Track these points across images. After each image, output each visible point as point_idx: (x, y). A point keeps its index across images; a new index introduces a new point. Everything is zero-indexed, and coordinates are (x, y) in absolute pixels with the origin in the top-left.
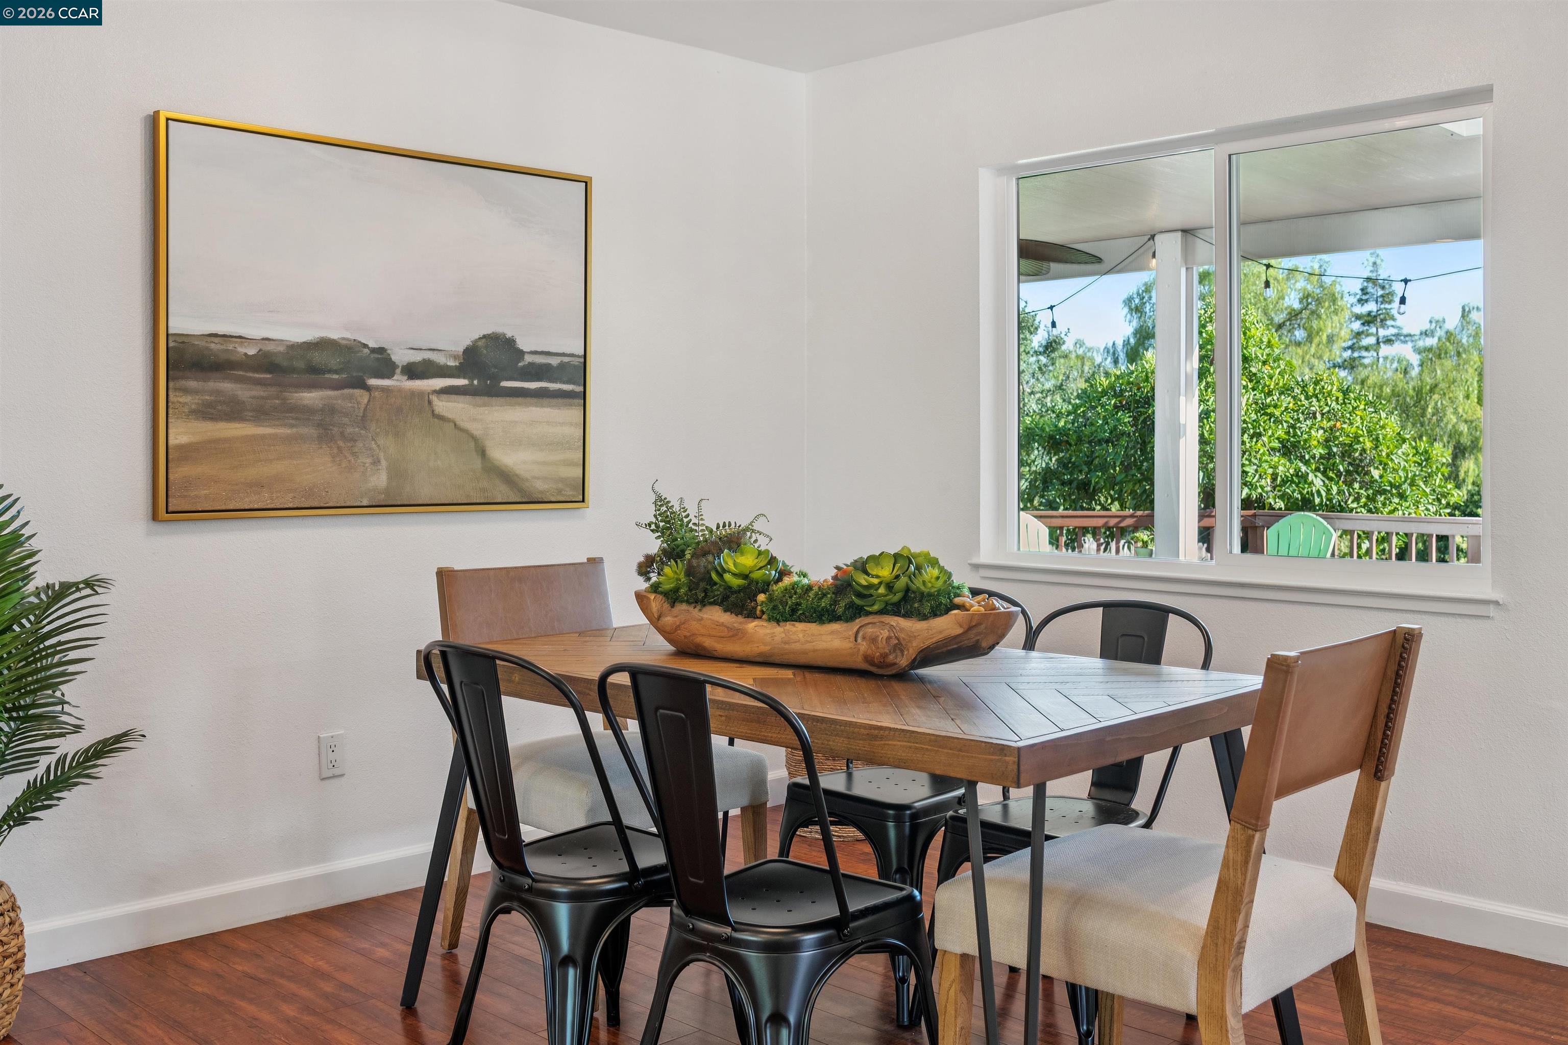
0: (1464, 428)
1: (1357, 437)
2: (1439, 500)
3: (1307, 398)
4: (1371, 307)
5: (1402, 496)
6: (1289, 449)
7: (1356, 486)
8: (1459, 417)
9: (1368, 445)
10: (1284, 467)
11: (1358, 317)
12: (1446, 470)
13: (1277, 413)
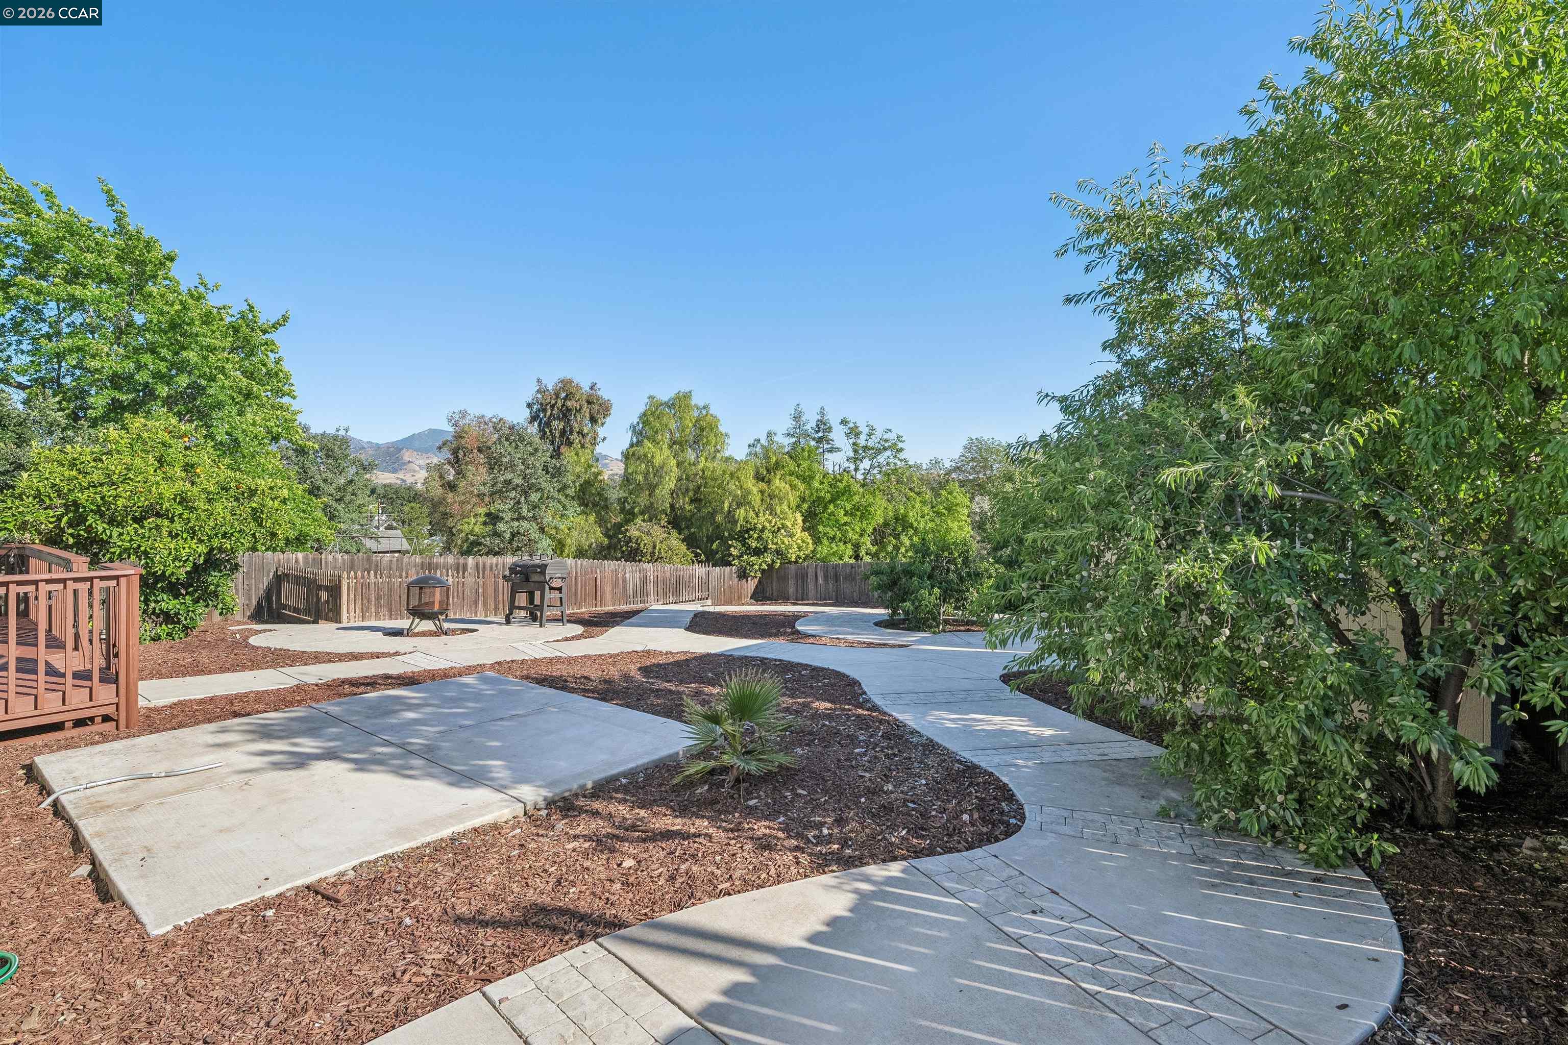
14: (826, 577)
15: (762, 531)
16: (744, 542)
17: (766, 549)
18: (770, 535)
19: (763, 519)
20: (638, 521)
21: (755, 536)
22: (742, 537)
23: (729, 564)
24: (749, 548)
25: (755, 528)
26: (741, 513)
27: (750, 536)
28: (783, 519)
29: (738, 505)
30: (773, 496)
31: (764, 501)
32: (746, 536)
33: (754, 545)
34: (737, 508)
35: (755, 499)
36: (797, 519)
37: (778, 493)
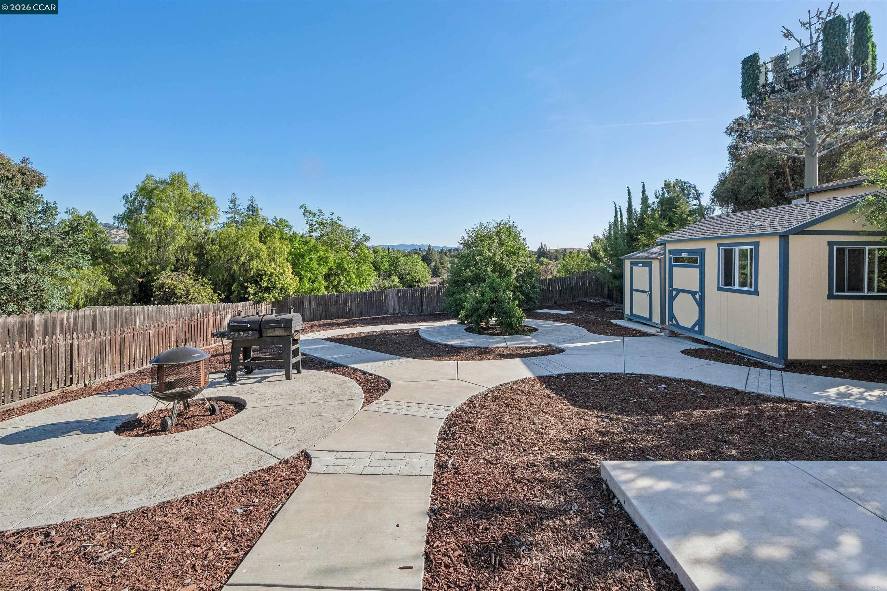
14: (318, 305)
15: (271, 275)
16: (257, 283)
17: (274, 287)
18: (277, 279)
19: (269, 269)
20: (168, 271)
21: (267, 279)
22: (257, 279)
23: (247, 300)
24: (261, 287)
25: (265, 274)
26: (254, 264)
27: (261, 280)
28: (283, 267)
29: (251, 258)
30: (274, 252)
31: (268, 255)
32: (258, 279)
33: (265, 285)
34: (250, 260)
35: (264, 254)
36: (289, 267)
37: (278, 250)
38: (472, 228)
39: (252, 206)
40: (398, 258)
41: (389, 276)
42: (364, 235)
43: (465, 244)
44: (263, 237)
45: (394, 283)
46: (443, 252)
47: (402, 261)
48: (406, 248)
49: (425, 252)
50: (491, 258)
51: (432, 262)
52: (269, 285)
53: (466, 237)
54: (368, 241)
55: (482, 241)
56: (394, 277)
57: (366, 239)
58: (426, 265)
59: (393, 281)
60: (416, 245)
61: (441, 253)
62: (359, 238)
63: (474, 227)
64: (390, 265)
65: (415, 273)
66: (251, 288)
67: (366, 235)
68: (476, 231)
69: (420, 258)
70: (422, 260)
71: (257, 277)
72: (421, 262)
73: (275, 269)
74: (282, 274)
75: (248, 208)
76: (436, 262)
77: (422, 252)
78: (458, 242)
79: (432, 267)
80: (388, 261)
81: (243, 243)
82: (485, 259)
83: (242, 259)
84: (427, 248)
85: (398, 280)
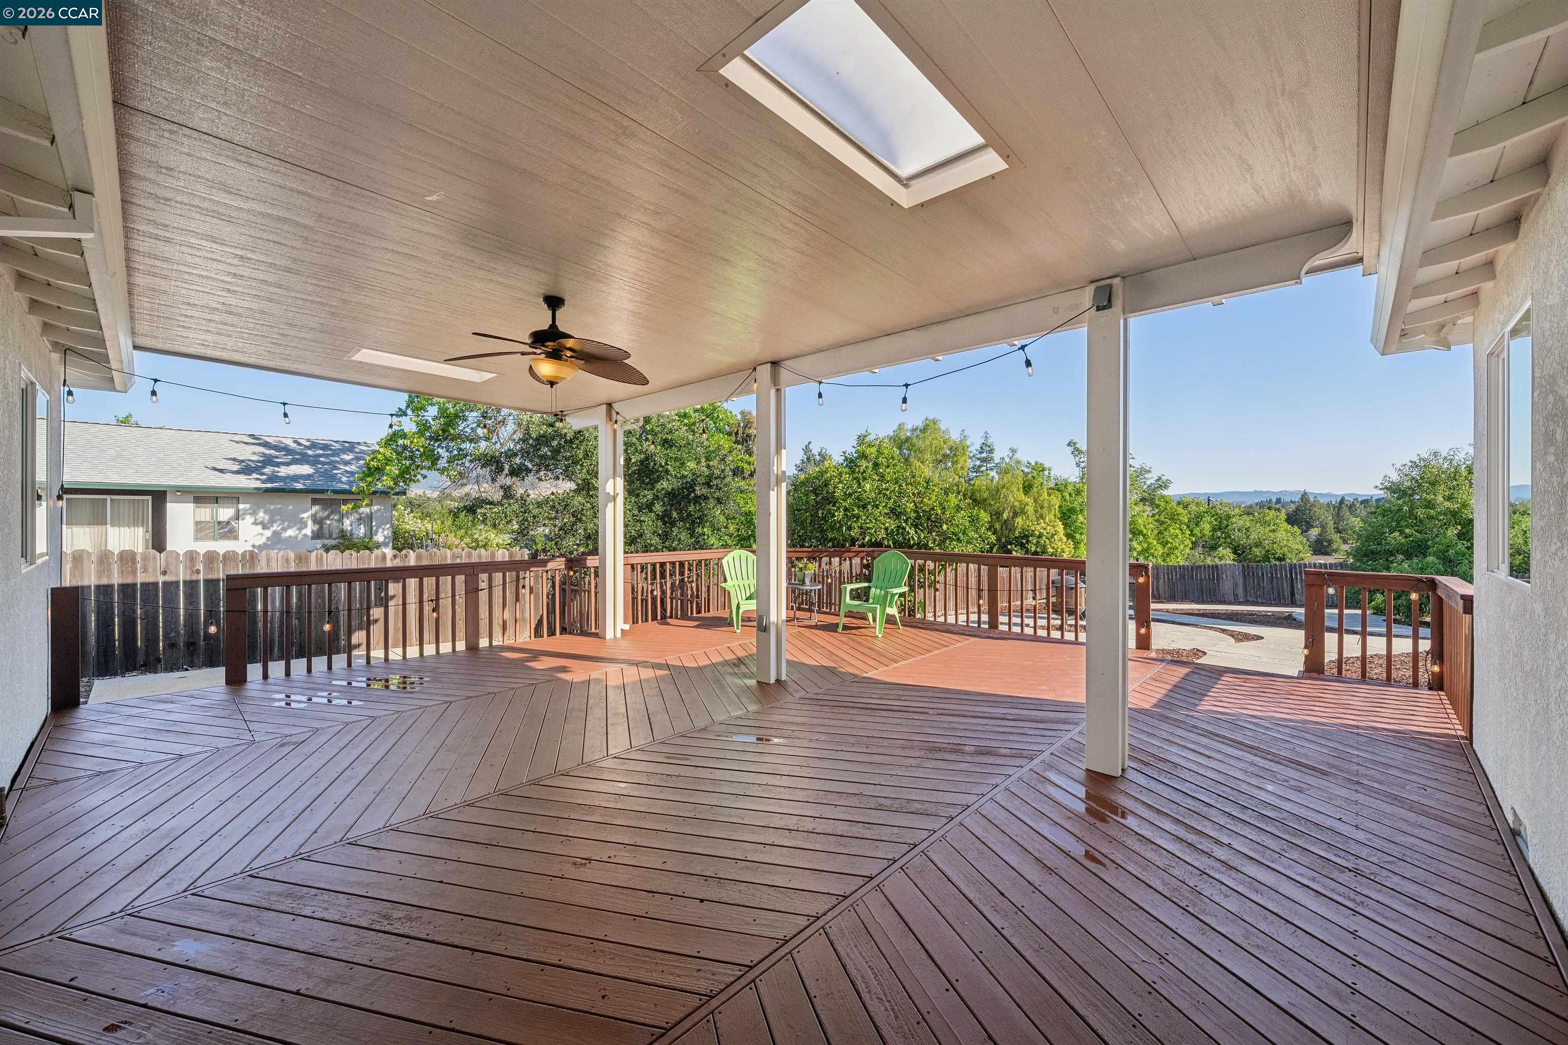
0: (1017, 504)
1: (933, 509)
2: (984, 541)
3: (907, 485)
4: (984, 455)
5: (959, 540)
6: (895, 513)
7: (934, 534)
8: (1015, 499)
9: (939, 512)
10: (891, 524)
11: (979, 459)
12: (987, 525)
13: (888, 493)
15: (1040, 537)
16: (1022, 546)
18: (1048, 542)
19: (1038, 528)
21: (1035, 541)
22: (1022, 541)
25: (1033, 535)
26: (1019, 521)
27: (1028, 542)
28: (1054, 526)
29: (1016, 514)
30: (1042, 507)
31: (1036, 511)
32: (1024, 541)
33: (1033, 549)
34: (1013, 517)
35: (1030, 509)
36: (1060, 527)
37: (1046, 504)
38: (1411, 462)
39: (986, 445)
40: (1228, 517)
41: (1214, 548)
42: (1159, 479)
43: (1393, 488)
44: (1027, 488)
45: (1223, 562)
46: (1341, 507)
47: (1239, 522)
48: (1243, 499)
49: (1293, 507)
50: (1454, 514)
51: (1313, 527)
52: (1038, 550)
53: (1395, 477)
54: (1166, 487)
55: (1433, 484)
56: (1224, 552)
57: (1163, 484)
58: (1299, 531)
59: (1220, 559)
60: (1269, 492)
61: (1340, 508)
62: (1148, 483)
63: (1415, 459)
64: (1214, 530)
65: (1274, 543)
66: (1016, 551)
67: (1164, 478)
68: (1422, 465)
69: (1283, 516)
70: (1286, 520)
71: (1022, 538)
72: (1285, 525)
73: (1045, 529)
74: (1053, 535)
75: (981, 448)
76: (1323, 527)
77: (1283, 506)
78: (1376, 487)
79: (1313, 538)
80: (1210, 523)
81: (1006, 497)
82: (1440, 513)
83: (1005, 516)
84: (1297, 499)
85: (1232, 556)
